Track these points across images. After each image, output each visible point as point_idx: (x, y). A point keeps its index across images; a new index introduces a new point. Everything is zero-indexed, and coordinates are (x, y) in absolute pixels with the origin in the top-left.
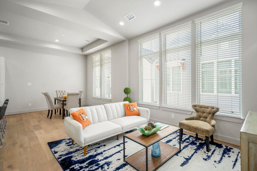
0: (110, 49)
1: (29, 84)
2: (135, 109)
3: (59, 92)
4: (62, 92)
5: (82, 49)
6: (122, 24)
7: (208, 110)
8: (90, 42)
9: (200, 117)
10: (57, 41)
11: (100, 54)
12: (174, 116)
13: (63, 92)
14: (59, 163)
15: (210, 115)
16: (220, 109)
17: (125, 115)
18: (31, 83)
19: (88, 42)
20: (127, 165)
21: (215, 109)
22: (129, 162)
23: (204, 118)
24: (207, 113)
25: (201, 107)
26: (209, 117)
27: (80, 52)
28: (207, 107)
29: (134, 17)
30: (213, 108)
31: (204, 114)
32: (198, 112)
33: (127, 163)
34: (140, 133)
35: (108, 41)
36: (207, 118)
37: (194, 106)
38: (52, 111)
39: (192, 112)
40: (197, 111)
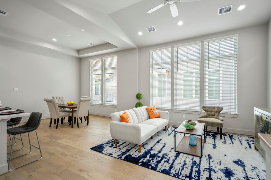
0: (116, 55)
1: (16, 89)
2: (156, 112)
3: (56, 98)
4: (59, 98)
5: (78, 51)
6: (140, 33)
7: (215, 110)
8: (94, 45)
9: (209, 115)
10: (54, 40)
11: (102, 58)
12: (185, 117)
13: (61, 98)
14: (125, 161)
15: (217, 113)
16: (224, 109)
17: (149, 118)
18: (18, 88)
19: (90, 45)
20: (180, 153)
21: (220, 109)
22: (180, 151)
23: (213, 115)
24: (214, 112)
25: (209, 108)
26: (216, 114)
27: (76, 55)
28: (214, 108)
29: (155, 30)
30: (219, 108)
31: (212, 113)
32: (208, 112)
33: (178, 152)
34: (184, 128)
35: (118, 47)
36: (214, 116)
37: (204, 108)
38: (58, 119)
39: (201, 112)
40: (206, 111)
